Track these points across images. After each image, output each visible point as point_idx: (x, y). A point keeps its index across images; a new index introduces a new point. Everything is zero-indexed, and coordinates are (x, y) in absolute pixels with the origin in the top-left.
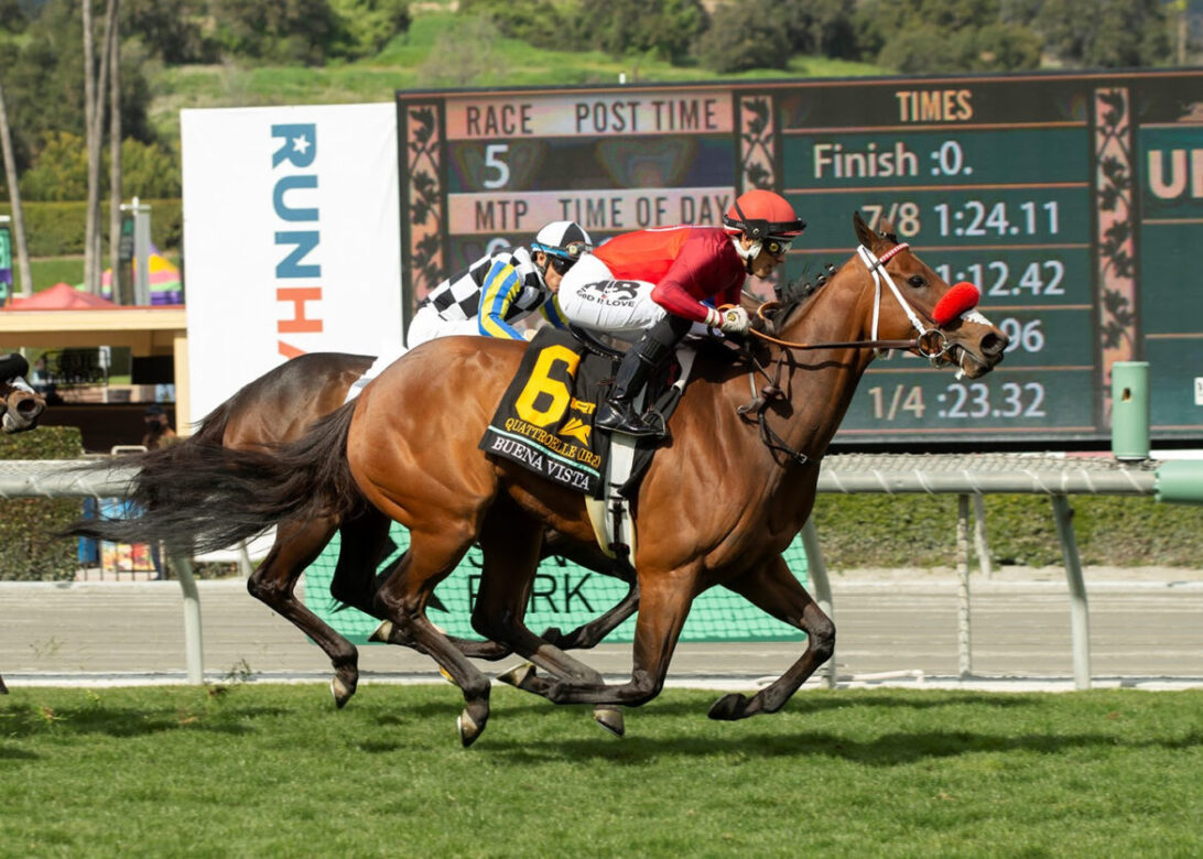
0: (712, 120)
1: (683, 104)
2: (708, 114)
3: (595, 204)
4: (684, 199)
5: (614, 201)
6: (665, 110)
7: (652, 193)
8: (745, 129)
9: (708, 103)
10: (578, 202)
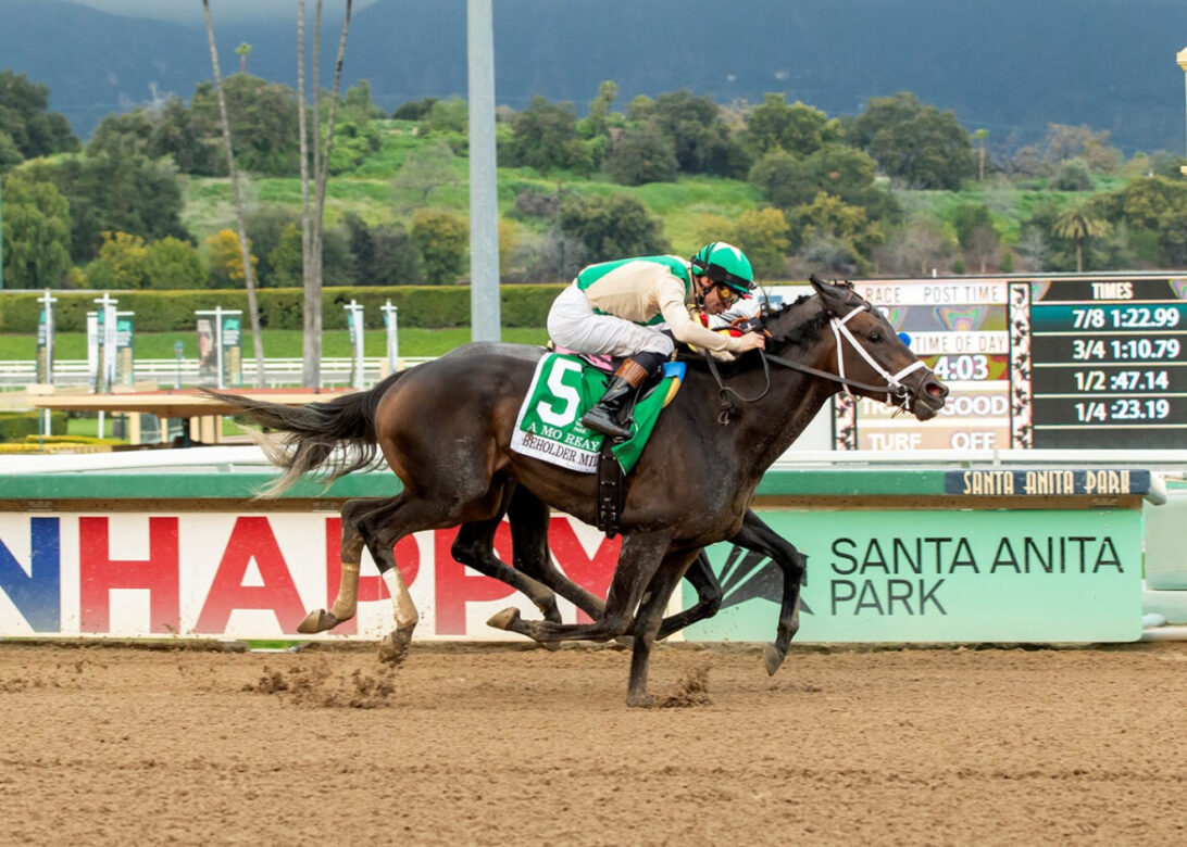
0: (996, 297)
1: (981, 289)
2: (994, 294)
3: (934, 340)
4: (981, 337)
5: (944, 338)
6: (971, 290)
7: (964, 334)
8: (1013, 302)
9: (994, 288)
10: (925, 340)
